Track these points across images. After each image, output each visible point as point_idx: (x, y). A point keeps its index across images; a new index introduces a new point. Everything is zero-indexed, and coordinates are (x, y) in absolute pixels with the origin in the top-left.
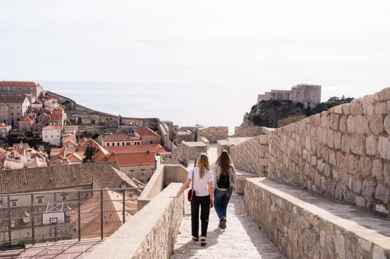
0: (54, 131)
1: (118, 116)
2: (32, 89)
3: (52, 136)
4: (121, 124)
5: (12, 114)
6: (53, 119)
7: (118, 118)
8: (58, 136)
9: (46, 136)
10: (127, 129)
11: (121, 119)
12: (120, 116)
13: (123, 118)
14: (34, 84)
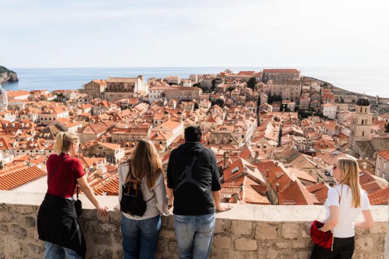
0: (332, 107)
1: (375, 96)
2: (295, 74)
3: (330, 112)
4: (379, 104)
5: (292, 94)
6: (327, 98)
7: (375, 98)
8: (334, 112)
9: (326, 112)
10: (386, 107)
11: (379, 99)
12: (378, 97)
13: (381, 99)
14: (297, 71)
